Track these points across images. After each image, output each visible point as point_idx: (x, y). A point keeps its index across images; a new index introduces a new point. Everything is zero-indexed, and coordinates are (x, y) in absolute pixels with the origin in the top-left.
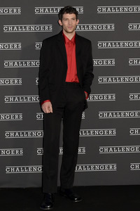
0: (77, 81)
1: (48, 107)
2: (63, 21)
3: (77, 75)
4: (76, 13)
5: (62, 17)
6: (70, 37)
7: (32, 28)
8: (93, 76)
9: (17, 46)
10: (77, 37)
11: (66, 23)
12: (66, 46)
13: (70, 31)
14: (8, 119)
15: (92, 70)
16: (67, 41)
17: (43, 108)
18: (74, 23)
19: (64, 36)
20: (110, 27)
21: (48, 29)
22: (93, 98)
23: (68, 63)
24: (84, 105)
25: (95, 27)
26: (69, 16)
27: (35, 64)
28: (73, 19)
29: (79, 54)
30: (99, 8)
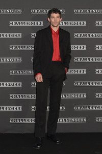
0: (60, 60)
1: (40, 78)
2: (51, 18)
3: (60, 56)
4: (60, 13)
5: (50, 15)
6: (55, 29)
7: (29, 23)
8: (70, 57)
9: (19, 36)
10: (60, 30)
11: (53, 20)
12: (53, 36)
13: (56, 25)
14: (12, 86)
15: (70, 53)
16: (53, 33)
17: (36, 78)
18: (58, 20)
19: (51, 29)
20: (83, 23)
21: (40, 24)
22: (70, 72)
23: (54, 48)
24: (64, 77)
25: (73, 23)
26: (55, 15)
27: (31, 48)
28: (58, 17)
29: (61, 41)
30: (76, 10)
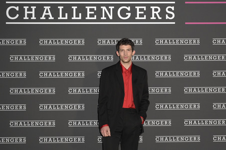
0: (134, 107)
1: (106, 131)
2: (120, 52)
3: (134, 101)
4: (132, 44)
5: (119, 48)
6: (127, 66)
8: (148, 102)
10: (134, 67)
11: (122, 54)
12: (124, 75)
13: (126, 61)
14: (71, 142)
15: (148, 97)
16: (124, 70)
17: (102, 132)
18: (129, 53)
19: (121, 66)
20: (167, 58)
21: (109, 59)
23: (125, 91)
24: (141, 130)
25: (153, 58)
26: (125, 47)
28: (128, 50)
29: (134, 82)
30: (157, 40)
